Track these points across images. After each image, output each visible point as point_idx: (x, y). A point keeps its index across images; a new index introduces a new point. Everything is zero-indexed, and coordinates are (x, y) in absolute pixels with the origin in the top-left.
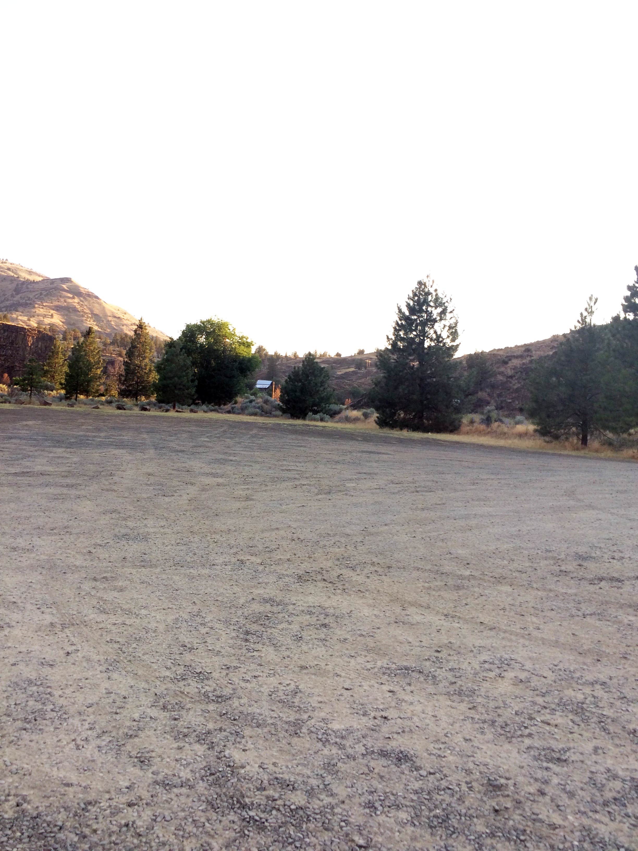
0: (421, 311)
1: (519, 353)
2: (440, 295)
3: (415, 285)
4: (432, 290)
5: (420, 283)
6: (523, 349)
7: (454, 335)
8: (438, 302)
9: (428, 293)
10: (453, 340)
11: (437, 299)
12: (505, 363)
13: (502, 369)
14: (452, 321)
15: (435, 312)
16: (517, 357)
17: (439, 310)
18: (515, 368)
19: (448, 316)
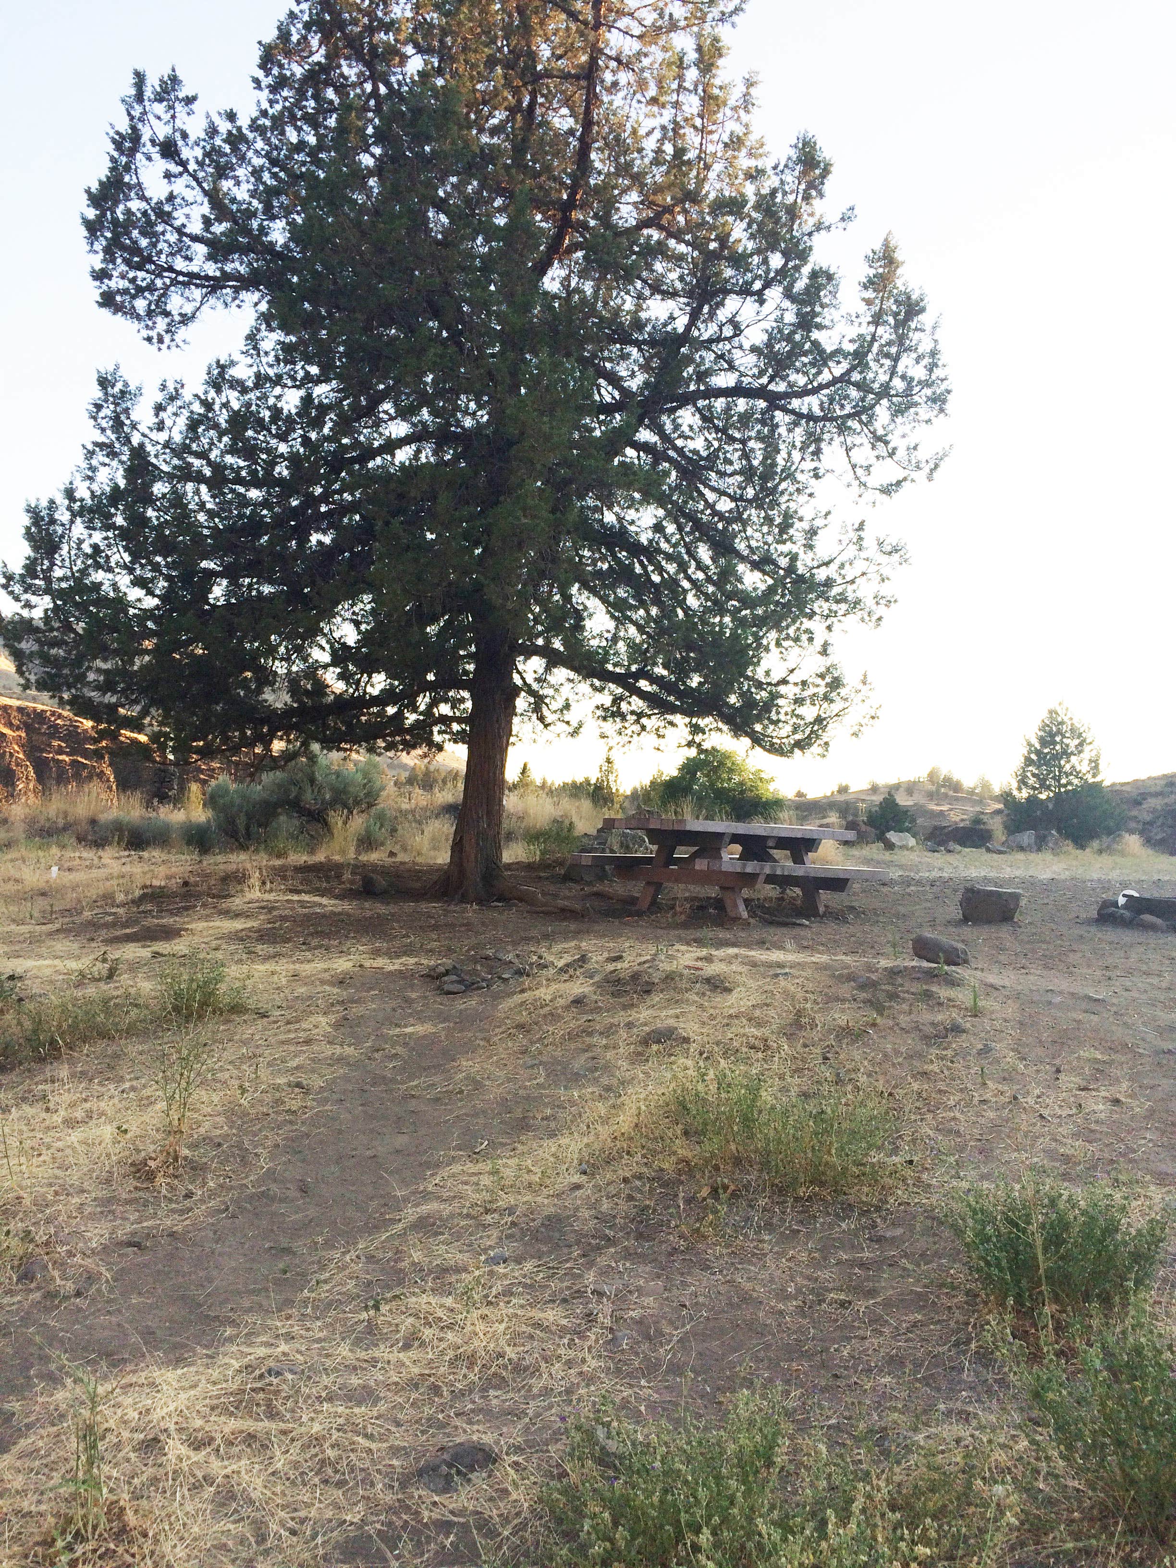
0: (1054, 743)
1: (1158, 789)
2: (1077, 725)
3: (1045, 715)
4: (1066, 719)
5: (1051, 712)
6: (1163, 782)
7: (1095, 767)
8: (1076, 733)
9: (1062, 723)
10: (1094, 776)
11: (1072, 730)
12: (1137, 803)
13: (1134, 813)
14: (1093, 754)
15: (1073, 743)
16: (1157, 795)
17: (1077, 742)
18: (1154, 811)
19: (1087, 748)
